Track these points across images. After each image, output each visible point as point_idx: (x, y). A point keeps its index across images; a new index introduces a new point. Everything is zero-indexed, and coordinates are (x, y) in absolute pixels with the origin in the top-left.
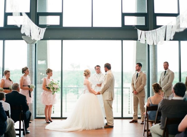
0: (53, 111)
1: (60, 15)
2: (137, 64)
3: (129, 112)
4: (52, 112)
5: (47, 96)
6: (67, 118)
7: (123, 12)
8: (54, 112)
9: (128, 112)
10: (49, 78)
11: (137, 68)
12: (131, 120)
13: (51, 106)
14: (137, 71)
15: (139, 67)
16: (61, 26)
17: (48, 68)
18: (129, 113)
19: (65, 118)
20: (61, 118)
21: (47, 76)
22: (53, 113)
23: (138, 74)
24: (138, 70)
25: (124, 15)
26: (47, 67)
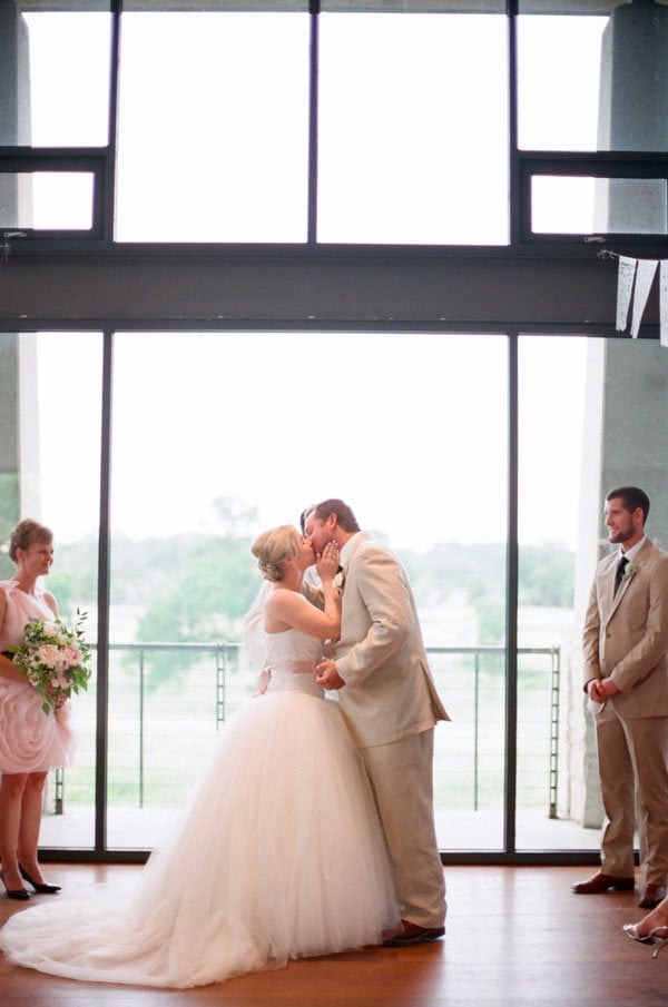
0: (59, 802)
1: (99, 162)
2: (613, 496)
3: (553, 806)
4: (50, 805)
5: (15, 707)
6: (148, 854)
7: (523, 146)
8: (66, 807)
9: (547, 811)
10: (26, 584)
11: (618, 519)
12: (588, 875)
13: (37, 779)
14: (621, 545)
15: (625, 513)
16: (101, 237)
17: (26, 515)
18: (553, 816)
19: (138, 858)
20: (100, 857)
21: (17, 568)
22: (59, 810)
23: (624, 561)
24: (626, 537)
25: (526, 166)
26: (18, 512)
